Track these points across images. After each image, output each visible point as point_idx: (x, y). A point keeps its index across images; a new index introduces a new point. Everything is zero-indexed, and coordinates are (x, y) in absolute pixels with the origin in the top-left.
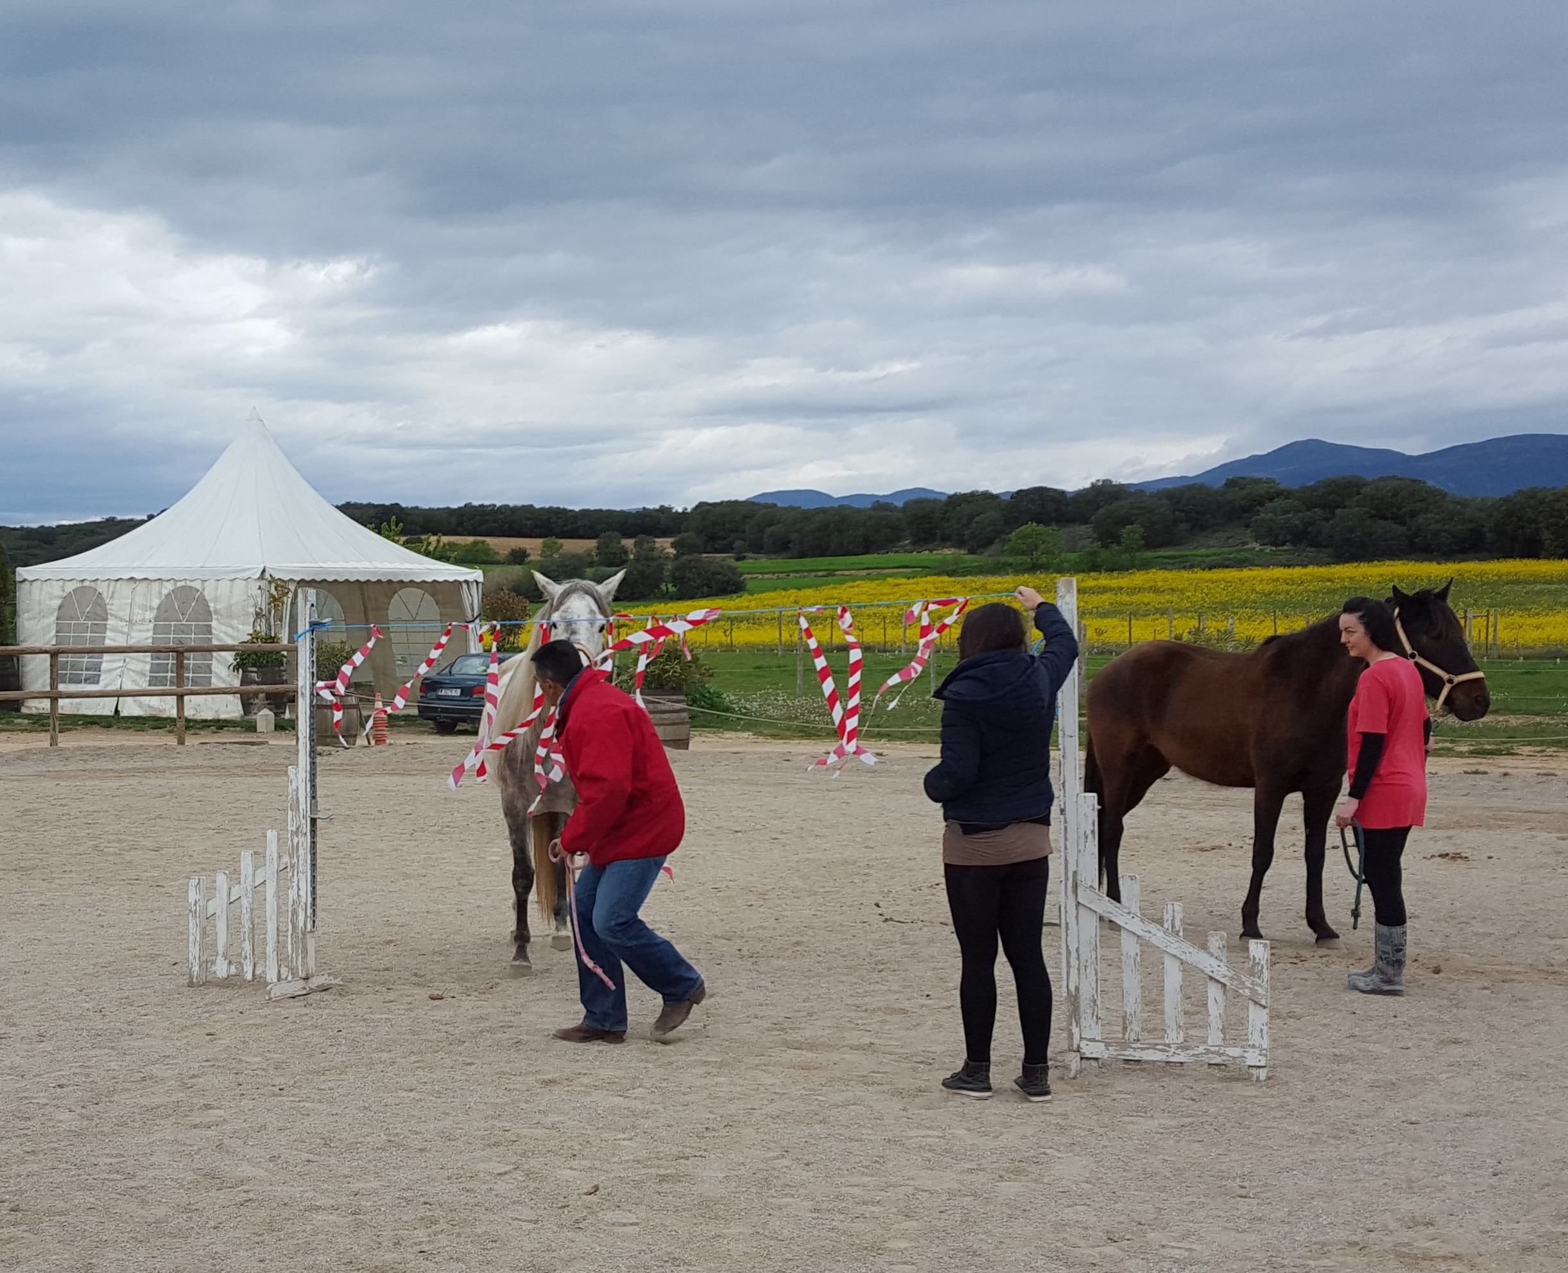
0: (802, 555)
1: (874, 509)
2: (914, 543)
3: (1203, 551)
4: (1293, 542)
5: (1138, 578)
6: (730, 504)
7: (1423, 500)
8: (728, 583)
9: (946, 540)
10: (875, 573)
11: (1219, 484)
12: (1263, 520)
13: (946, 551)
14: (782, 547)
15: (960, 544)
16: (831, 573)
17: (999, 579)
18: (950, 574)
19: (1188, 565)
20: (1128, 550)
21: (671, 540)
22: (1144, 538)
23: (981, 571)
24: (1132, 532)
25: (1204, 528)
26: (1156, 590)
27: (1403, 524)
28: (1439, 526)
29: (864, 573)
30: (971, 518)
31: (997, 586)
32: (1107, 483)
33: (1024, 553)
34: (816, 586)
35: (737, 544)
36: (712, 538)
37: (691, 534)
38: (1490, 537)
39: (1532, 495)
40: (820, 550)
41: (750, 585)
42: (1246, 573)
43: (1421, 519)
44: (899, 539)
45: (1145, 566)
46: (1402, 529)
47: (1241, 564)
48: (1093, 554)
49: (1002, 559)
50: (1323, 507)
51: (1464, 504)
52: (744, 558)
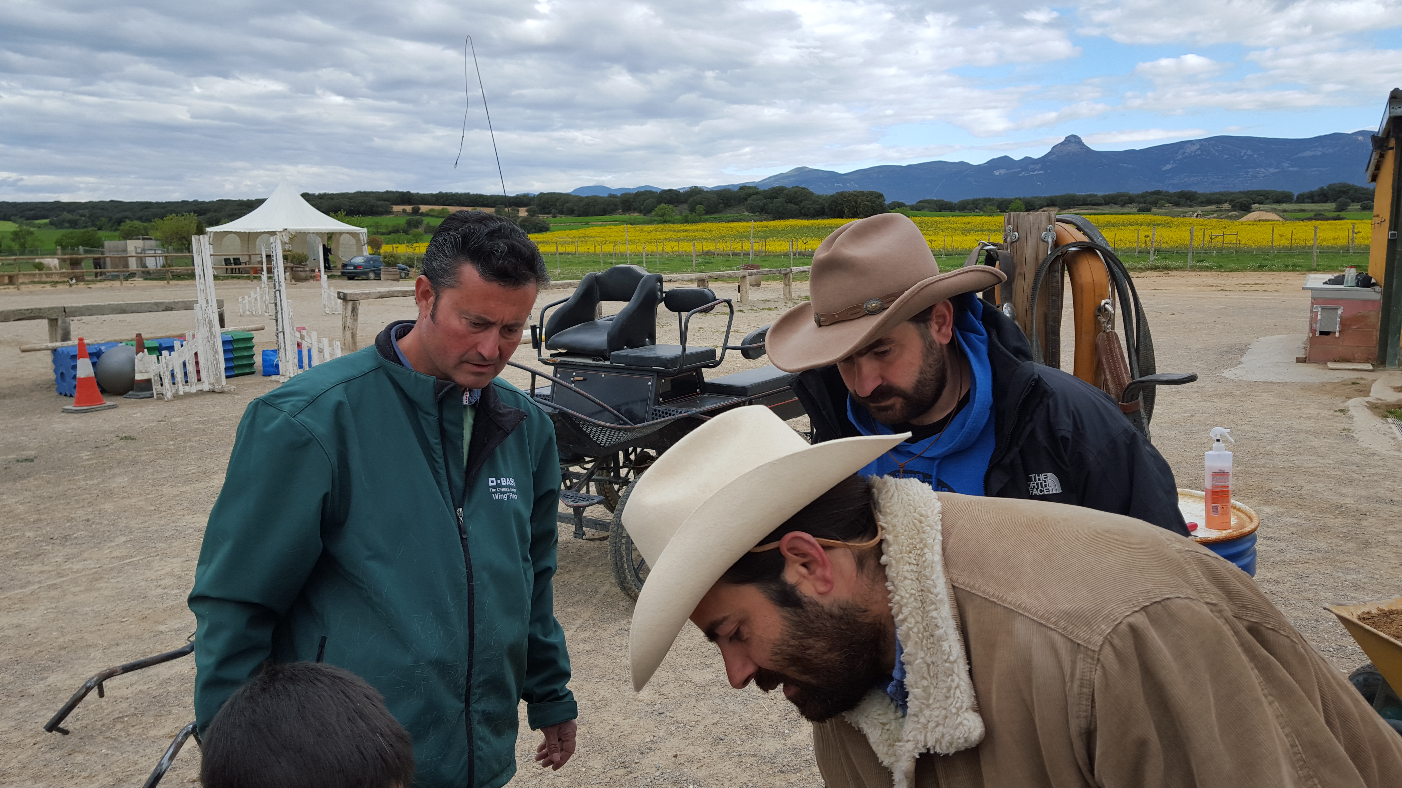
0: (579, 216)
1: (608, 197)
2: (623, 211)
3: (728, 215)
4: (760, 212)
5: (700, 226)
6: (551, 194)
7: (806, 196)
8: (543, 227)
9: (635, 210)
10: (604, 223)
11: (737, 189)
12: (749, 203)
13: (635, 215)
14: (571, 212)
15: (640, 212)
16: (587, 223)
17: (650, 226)
18: (631, 224)
19: (721, 221)
20: (699, 215)
21: (526, 208)
22: (704, 210)
23: (644, 223)
24: (700, 208)
25: (730, 206)
26: (704, 231)
27: (798, 205)
28: (810, 206)
29: (600, 223)
30: (644, 201)
31: (647, 229)
32: (696, 187)
33: (660, 216)
34: (578, 229)
35: (553, 210)
36: (544, 208)
37: (535, 207)
38: (827, 210)
39: (841, 194)
40: (586, 214)
41: (551, 229)
42: (740, 224)
43: (803, 203)
44: (618, 209)
45: (705, 221)
46: (798, 207)
47: (740, 220)
48: (686, 216)
49: (653, 218)
50: (771, 198)
51: (819, 197)
52: (555, 217)
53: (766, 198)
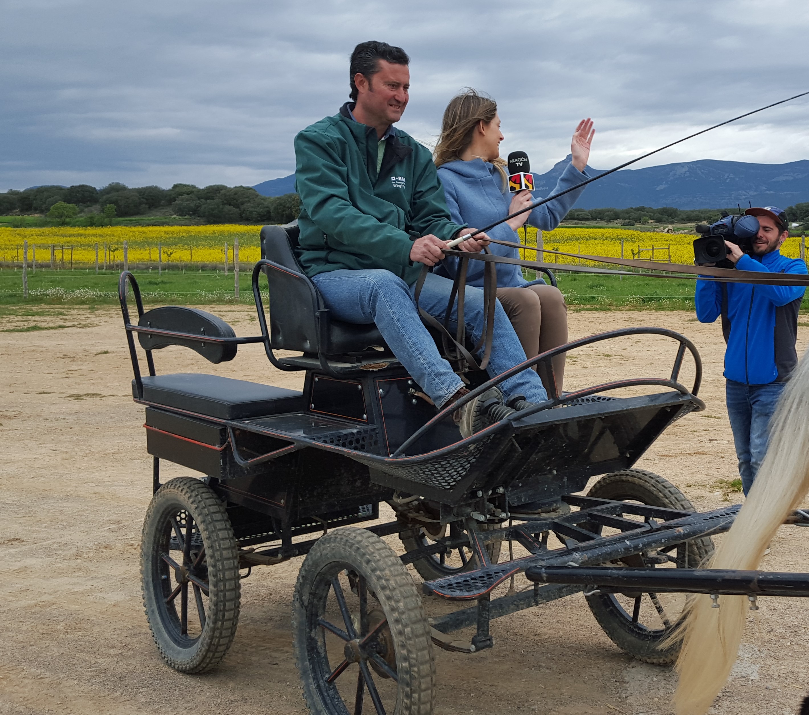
4: (190, 215)
12: (180, 204)
19: (138, 224)
20: (108, 216)
23: (36, 225)
24: (110, 208)
25: (155, 207)
33: (57, 217)
45: (115, 224)
47: (163, 224)
49: (48, 219)
53: (199, 199)
